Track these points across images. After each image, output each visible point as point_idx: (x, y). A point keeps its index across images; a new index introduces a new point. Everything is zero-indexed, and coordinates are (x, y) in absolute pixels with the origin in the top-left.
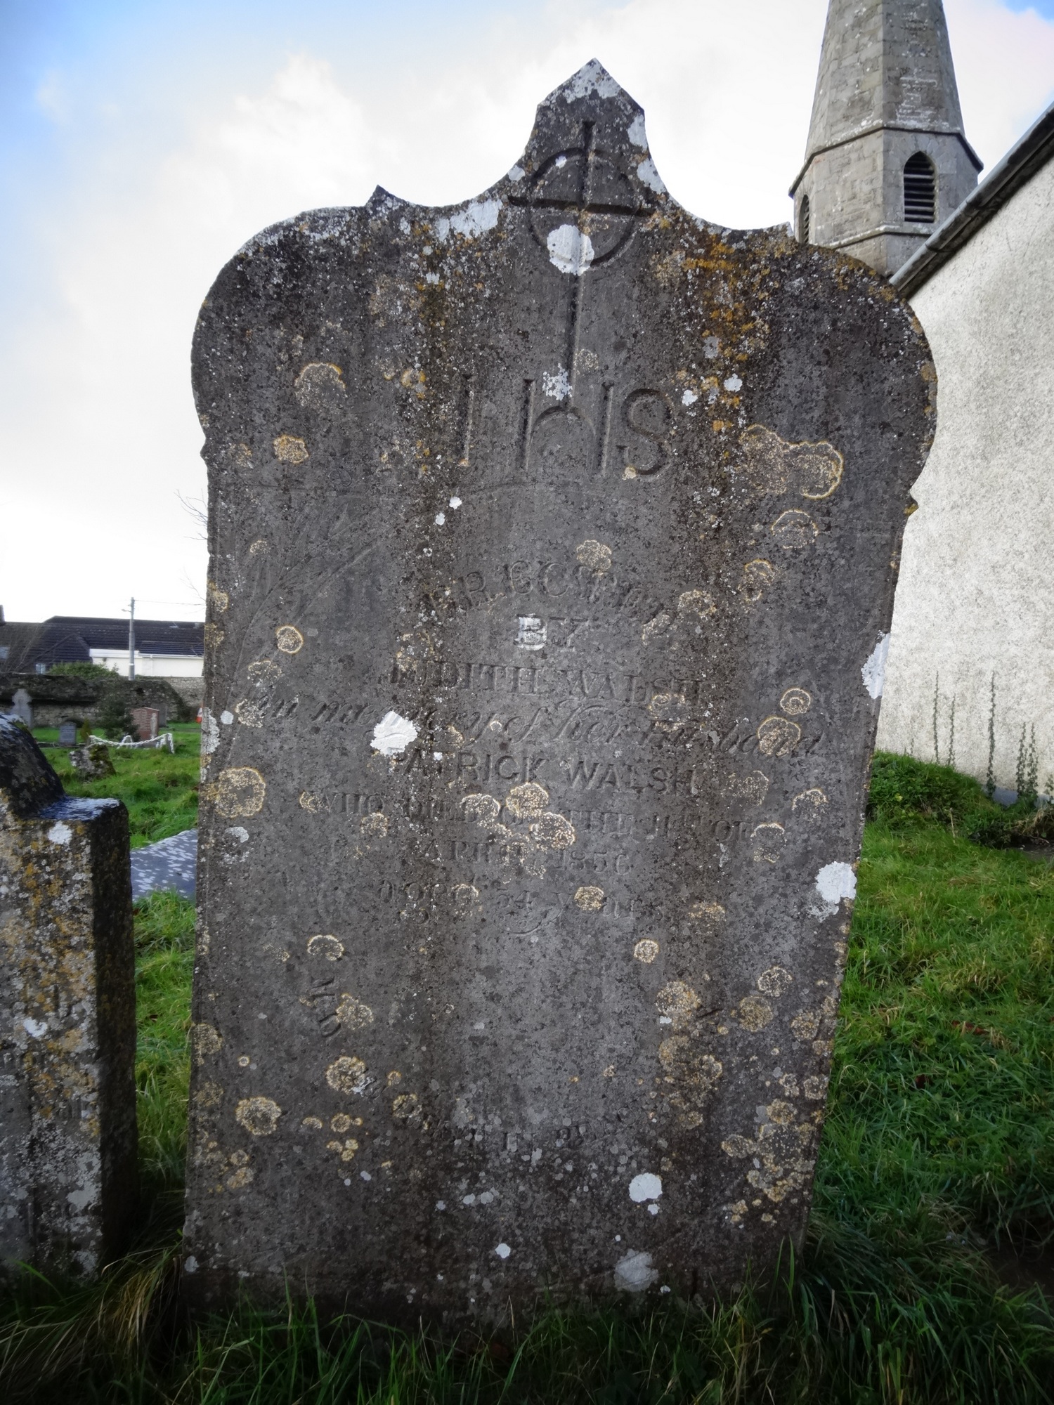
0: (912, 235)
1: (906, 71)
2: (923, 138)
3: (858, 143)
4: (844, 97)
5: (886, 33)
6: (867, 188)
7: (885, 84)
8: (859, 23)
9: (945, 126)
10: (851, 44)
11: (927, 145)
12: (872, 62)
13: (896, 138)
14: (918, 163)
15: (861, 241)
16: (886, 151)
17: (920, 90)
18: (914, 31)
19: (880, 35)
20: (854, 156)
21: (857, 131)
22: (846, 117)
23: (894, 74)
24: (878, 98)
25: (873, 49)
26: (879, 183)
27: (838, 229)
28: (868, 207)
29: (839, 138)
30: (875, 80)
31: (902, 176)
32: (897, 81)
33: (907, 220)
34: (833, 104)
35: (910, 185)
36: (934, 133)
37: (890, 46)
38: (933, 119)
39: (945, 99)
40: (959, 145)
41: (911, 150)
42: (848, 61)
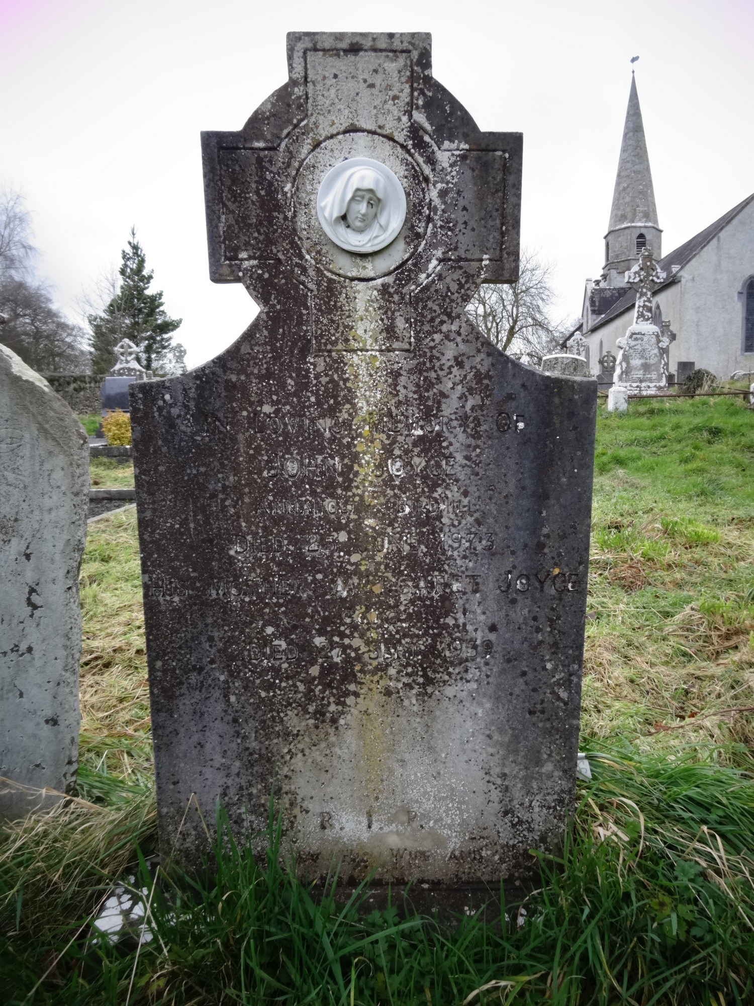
1: (638, 206)
2: (642, 229)
3: (622, 231)
4: (620, 213)
5: (632, 194)
8: (624, 189)
9: (650, 224)
10: (622, 196)
11: (643, 231)
12: (627, 203)
13: (633, 230)
14: (641, 236)
15: (623, 261)
16: (631, 234)
17: (642, 213)
18: (640, 193)
19: (630, 195)
20: (621, 235)
21: (623, 226)
22: (619, 221)
23: (634, 208)
24: (629, 216)
25: (628, 199)
26: (629, 243)
28: (626, 250)
29: (618, 228)
30: (628, 209)
31: (635, 240)
32: (635, 210)
34: (616, 215)
35: (638, 243)
36: (646, 227)
37: (633, 198)
38: (646, 221)
39: (650, 214)
40: (654, 230)
41: (638, 233)
42: (621, 201)
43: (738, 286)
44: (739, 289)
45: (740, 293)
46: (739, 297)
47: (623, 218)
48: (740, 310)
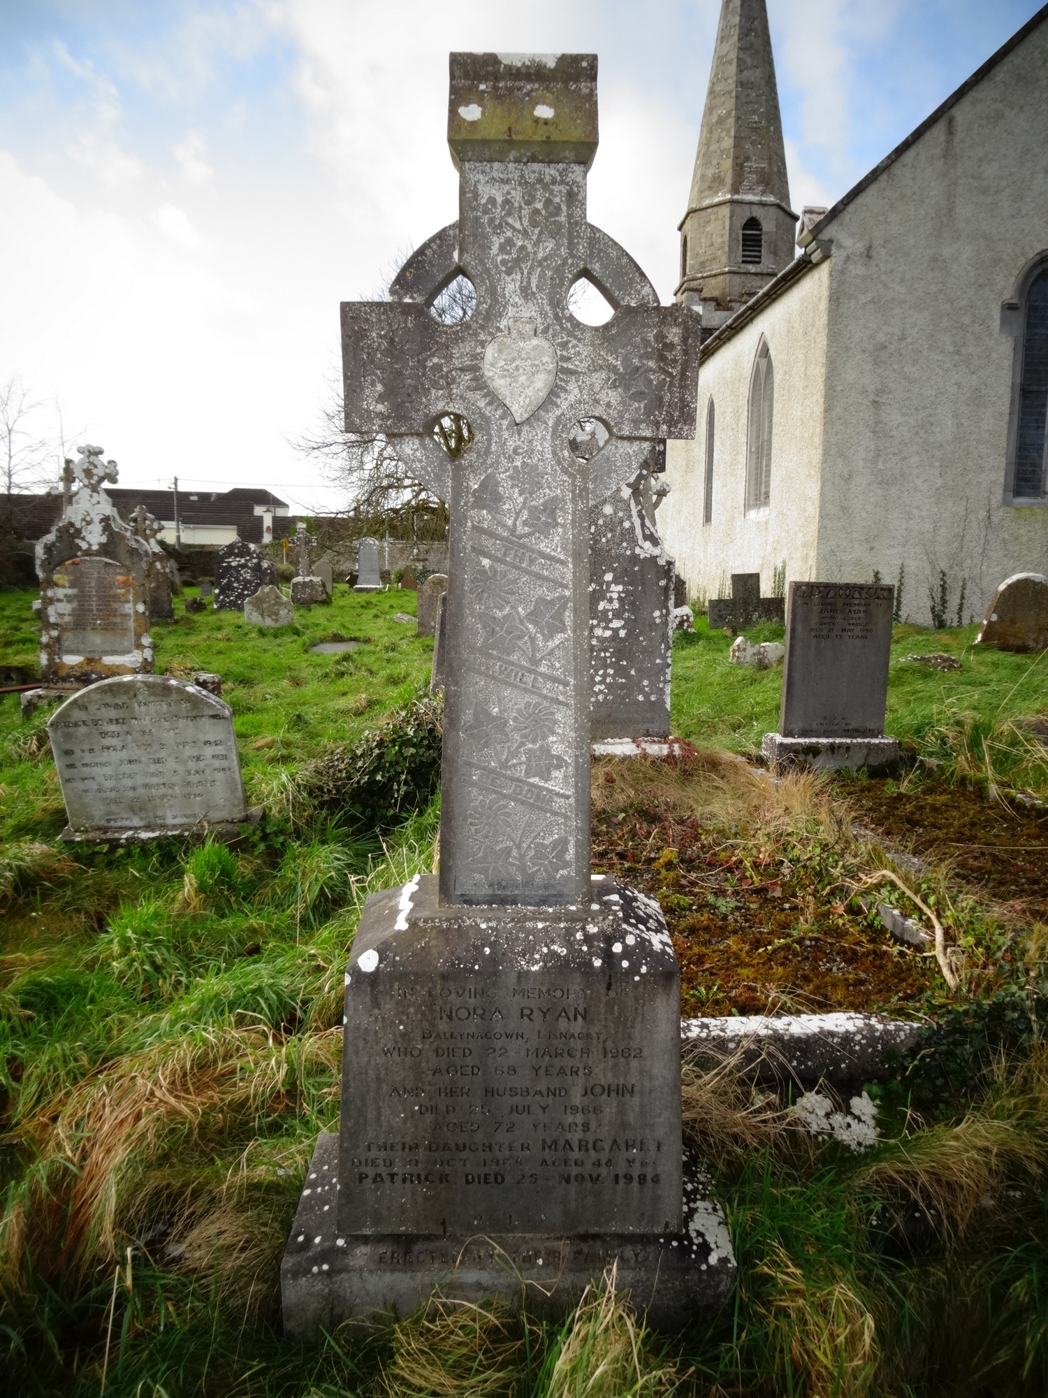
0: (745, 273)
1: (747, 159)
2: (755, 208)
3: (715, 209)
4: (710, 172)
5: (736, 132)
6: (719, 240)
7: (734, 169)
9: (771, 199)
10: (715, 135)
11: (758, 212)
12: (727, 151)
13: (738, 209)
14: (753, 223)
15: (715, 276)
16: (731, 217)
17: (756, 172)
18: (754, 130)
19: (732, 133)
20: (713, 217)
21: (716, 200)
22: (710, 188)
23: (739, 161)
24: (729, 179)
25: (728, 143)
26: (726, 238)
27: (702, 265)
28: (720, 253)
29: (706, 202)
30: (728, 164)
31: (741, 232)
32: (742, 166)
33: (744, 262)
34: (703, 176)
35: (746, 238)
36: (762, 204)
37: (738, 140)
38: (763, 193)
39: (772, 178)
40: (778, 211)
41: (747, 216)
42: (713, 148)
43: (1006, 286)
44: (1009, 295)
45: (1009, 307)
46: (1004, 321)
47: (717, 182)
48: (1007, 363)
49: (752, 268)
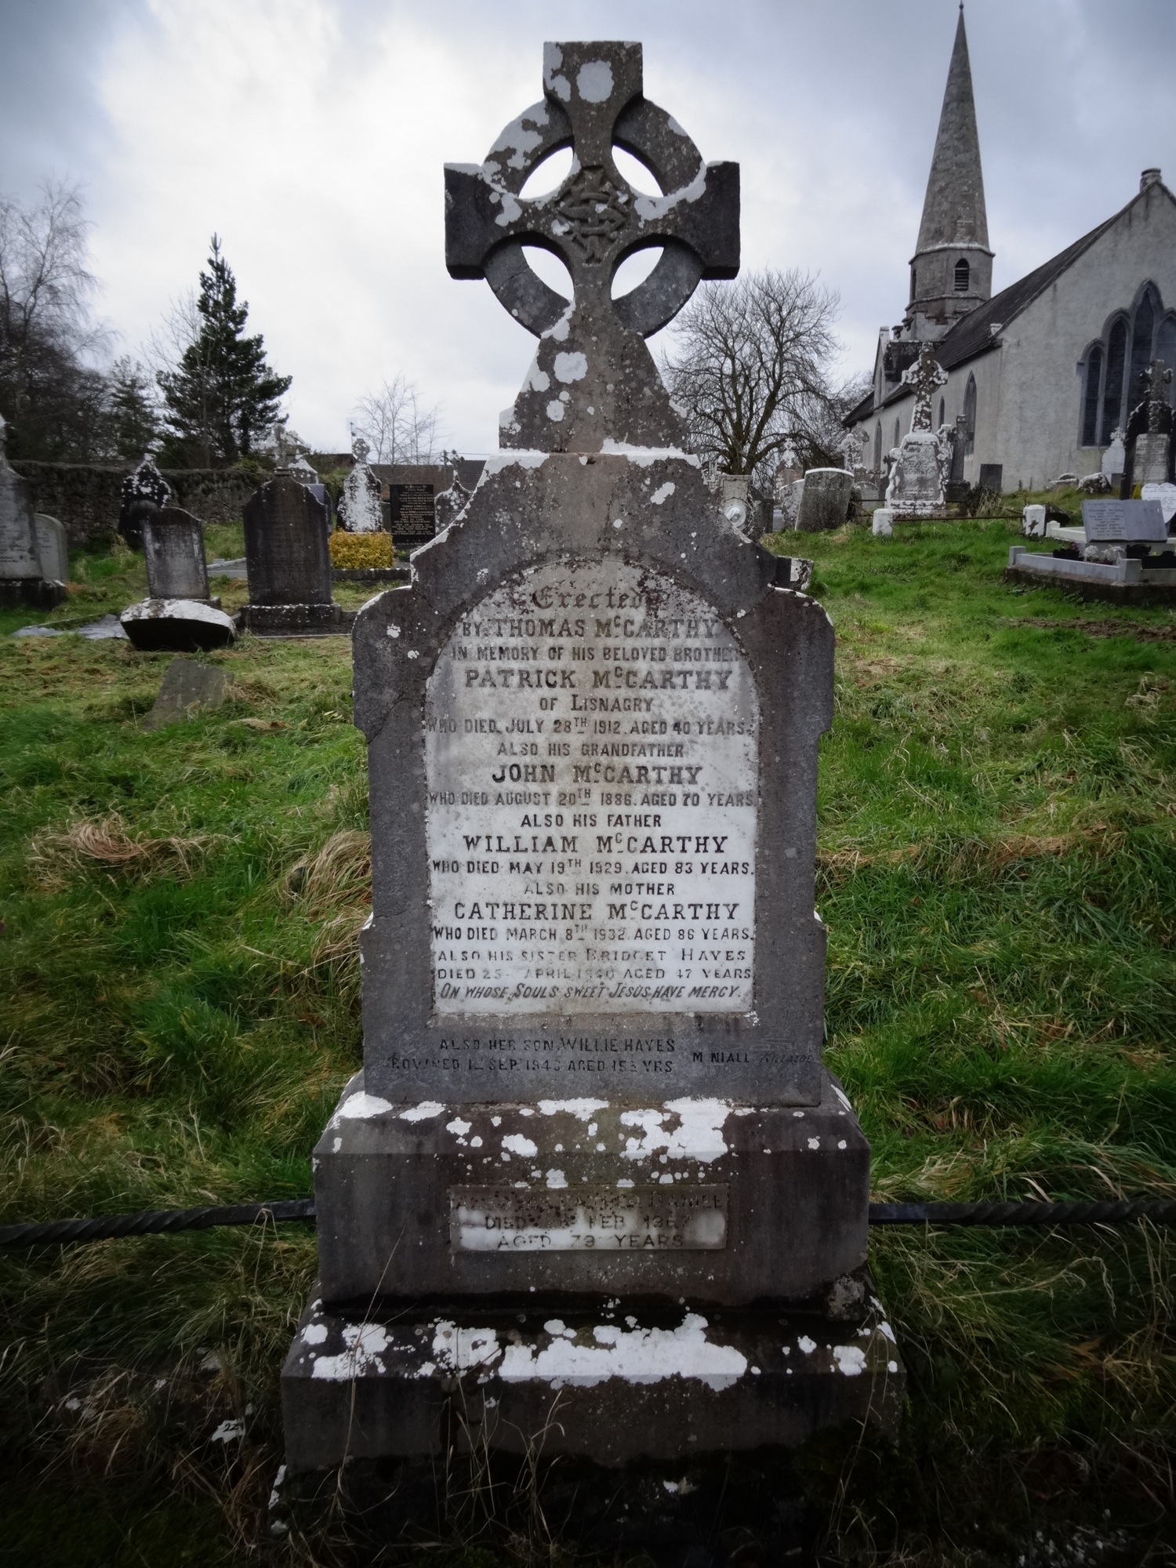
0: (957, 297)
1: (960, 217)
2: (964, 252)
3: (935, 254)
4: (933, 226)
5: (952, 199)
6: (939, 274)
7: (950, 225)
8: (942, 190)
9: (976, 245)
10: (936, 201)
11: (966, 255)
12: (945, 212)
13: (952, 253)
14: (963, 263)
15: (936, 299)
16: (948, 259)
17: (965, 227)
18: (965, 196)
19: (949, 199)
20: (935, 258)
21: (938, 247)
22: (932, 239)
23: (954, 219)
24: (947, 231)
25: (946, 206)
26: (944, 273)
27: (927, 292)
28: (939, 283)
29: (929, 249)
30: (946, 222)
31: (954, 269)
32: (955, 223)
33: (956, 289)
34: (928, 230)
35: (958, 273)
36: (969, 249)
37: (954, 204)
38: (970, 241)
39: (978, 229)
40: (981, 255)
41: (957, 257)
42: (936, 209)
43: (1078, 354)
44: (1079, 359)
45: (1079, 364)
46: (1078, 370)
47: (938, 234)
48: (1079, 388)
49: (962, 294)
